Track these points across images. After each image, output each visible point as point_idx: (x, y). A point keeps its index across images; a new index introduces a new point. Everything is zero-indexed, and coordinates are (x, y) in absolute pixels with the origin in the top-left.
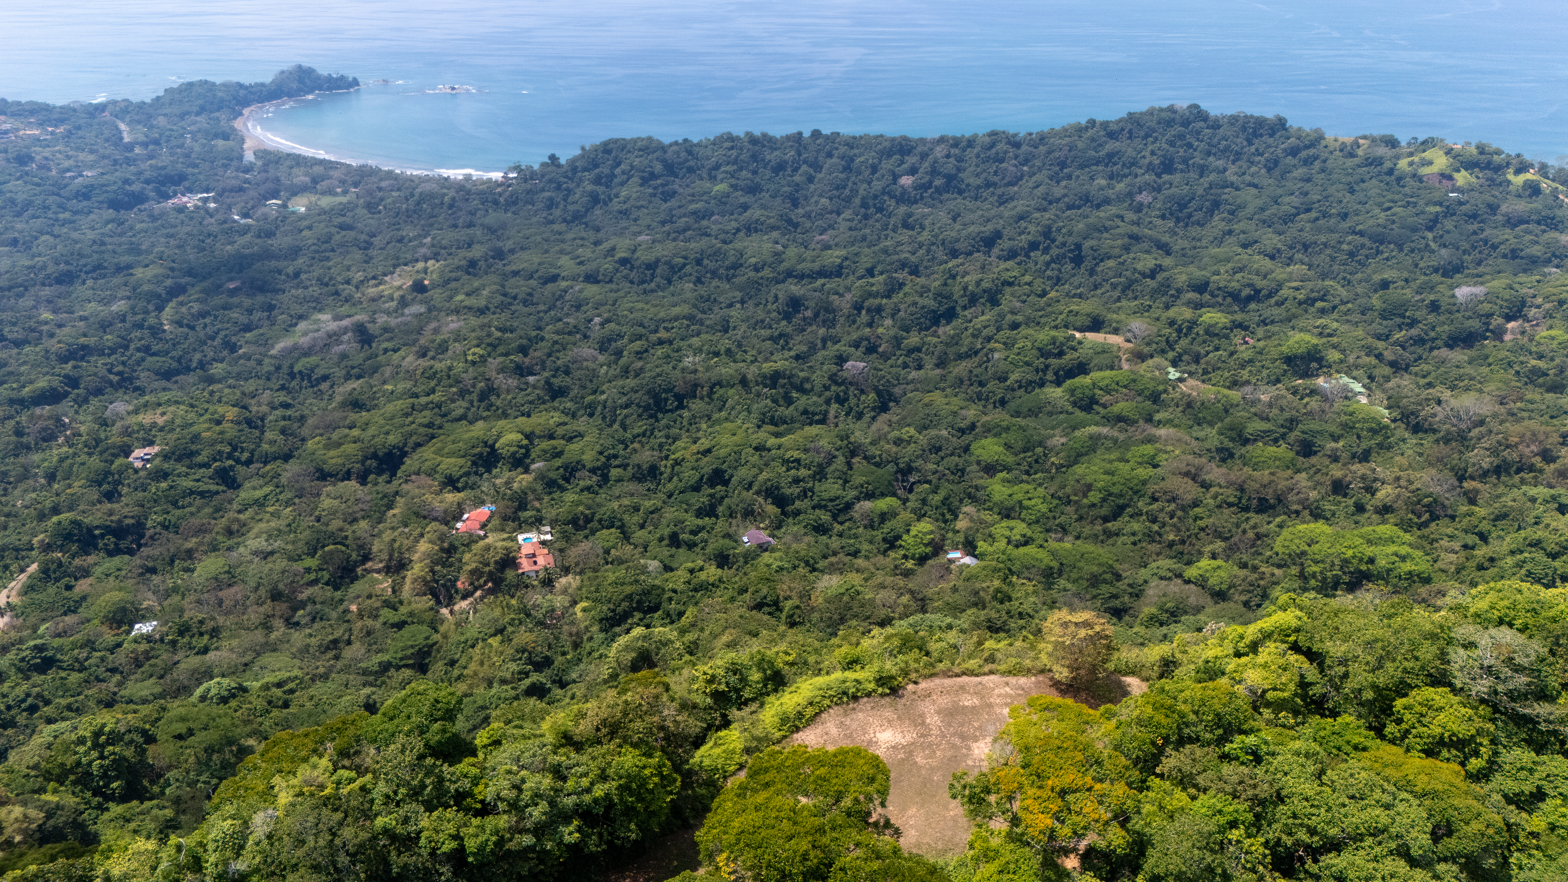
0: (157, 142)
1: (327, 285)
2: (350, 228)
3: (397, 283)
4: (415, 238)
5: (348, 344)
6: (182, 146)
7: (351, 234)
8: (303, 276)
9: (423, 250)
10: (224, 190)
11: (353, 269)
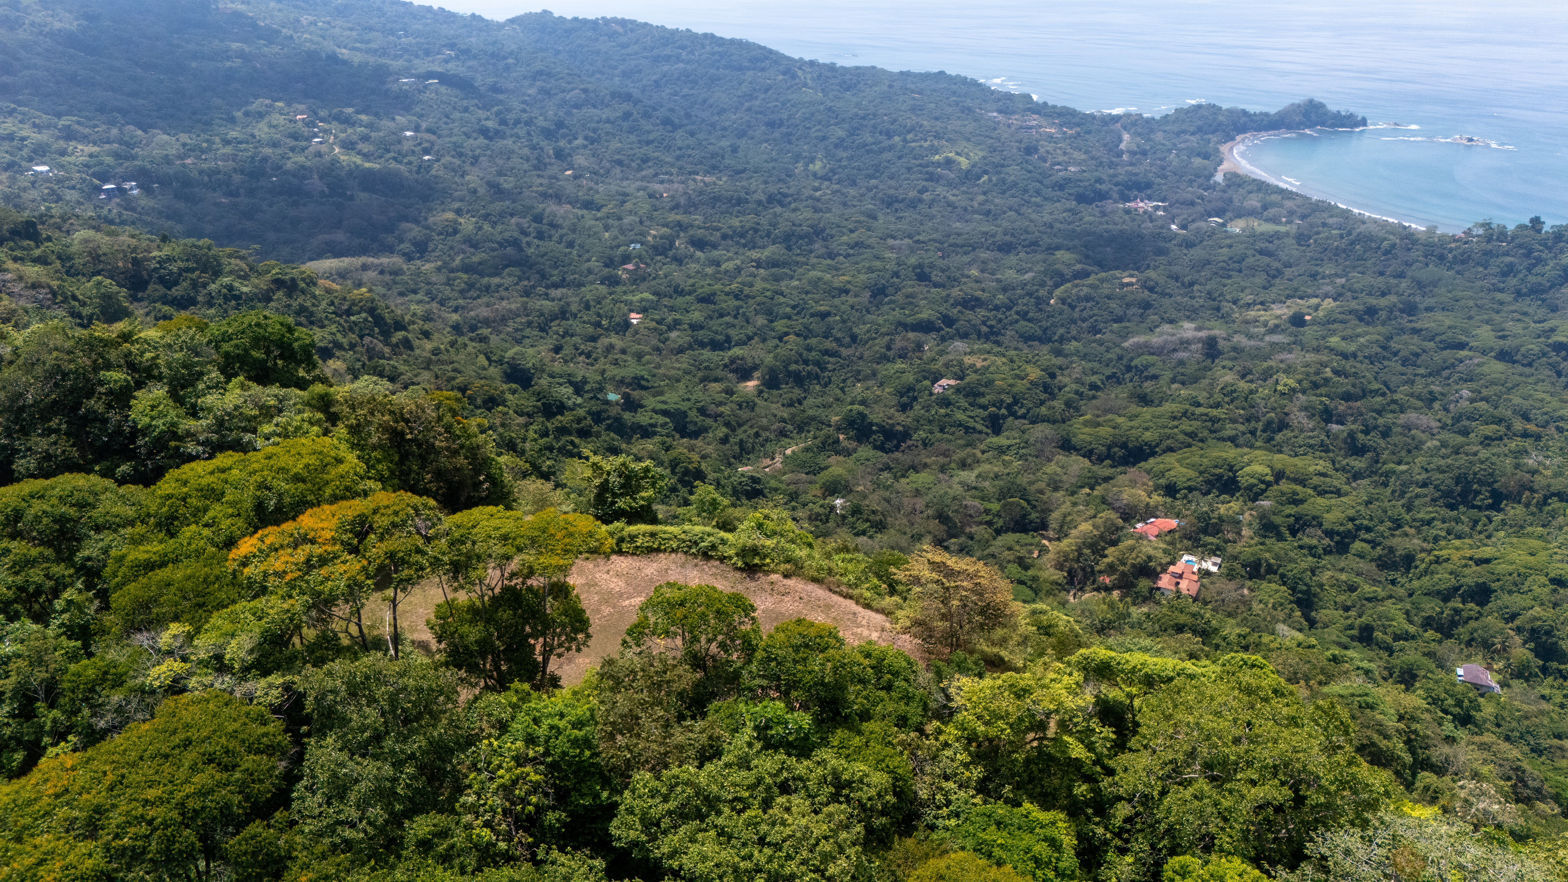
0: (1144, 153)
1: (1214, 300)
2: (1270, 254)
3: (1279, 312)
4: (1329, 276)
5: (1193, 355)
6: (1163, 159)
7: (1267, 260)
8: (1196, 287)
9: (1329, 288)
10: (1177, 201)
11: (1248, 291)
